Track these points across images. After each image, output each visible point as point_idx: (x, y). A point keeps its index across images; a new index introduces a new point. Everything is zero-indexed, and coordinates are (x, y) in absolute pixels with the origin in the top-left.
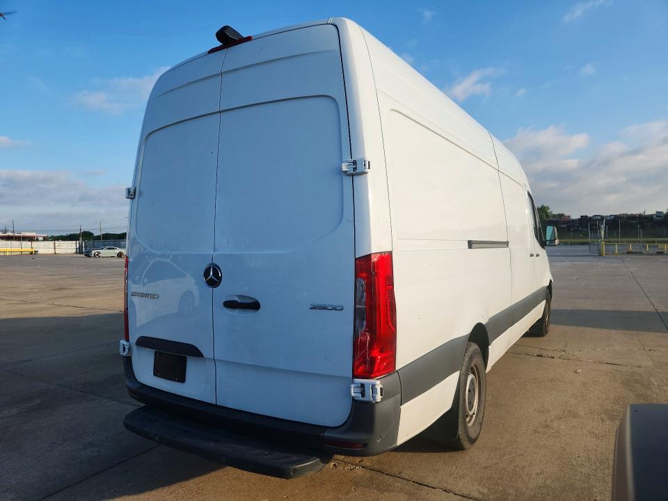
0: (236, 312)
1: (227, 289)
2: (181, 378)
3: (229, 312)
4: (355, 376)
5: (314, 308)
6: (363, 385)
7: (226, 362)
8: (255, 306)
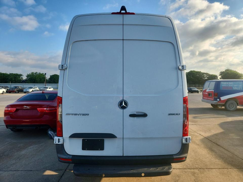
0: (135, 118)
1: (131, 109)
2: (102, 149)
3: (132, 118)
4: (183, 136)
5: (169, 115)
6: (186, 139)
7: (129, 139)
8: (145, 115)
